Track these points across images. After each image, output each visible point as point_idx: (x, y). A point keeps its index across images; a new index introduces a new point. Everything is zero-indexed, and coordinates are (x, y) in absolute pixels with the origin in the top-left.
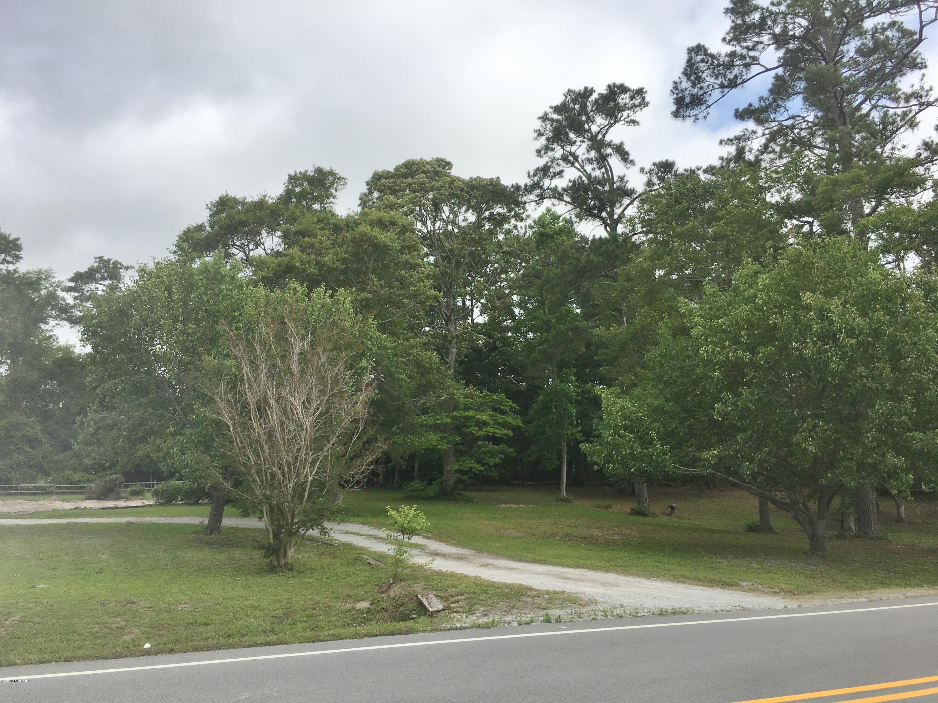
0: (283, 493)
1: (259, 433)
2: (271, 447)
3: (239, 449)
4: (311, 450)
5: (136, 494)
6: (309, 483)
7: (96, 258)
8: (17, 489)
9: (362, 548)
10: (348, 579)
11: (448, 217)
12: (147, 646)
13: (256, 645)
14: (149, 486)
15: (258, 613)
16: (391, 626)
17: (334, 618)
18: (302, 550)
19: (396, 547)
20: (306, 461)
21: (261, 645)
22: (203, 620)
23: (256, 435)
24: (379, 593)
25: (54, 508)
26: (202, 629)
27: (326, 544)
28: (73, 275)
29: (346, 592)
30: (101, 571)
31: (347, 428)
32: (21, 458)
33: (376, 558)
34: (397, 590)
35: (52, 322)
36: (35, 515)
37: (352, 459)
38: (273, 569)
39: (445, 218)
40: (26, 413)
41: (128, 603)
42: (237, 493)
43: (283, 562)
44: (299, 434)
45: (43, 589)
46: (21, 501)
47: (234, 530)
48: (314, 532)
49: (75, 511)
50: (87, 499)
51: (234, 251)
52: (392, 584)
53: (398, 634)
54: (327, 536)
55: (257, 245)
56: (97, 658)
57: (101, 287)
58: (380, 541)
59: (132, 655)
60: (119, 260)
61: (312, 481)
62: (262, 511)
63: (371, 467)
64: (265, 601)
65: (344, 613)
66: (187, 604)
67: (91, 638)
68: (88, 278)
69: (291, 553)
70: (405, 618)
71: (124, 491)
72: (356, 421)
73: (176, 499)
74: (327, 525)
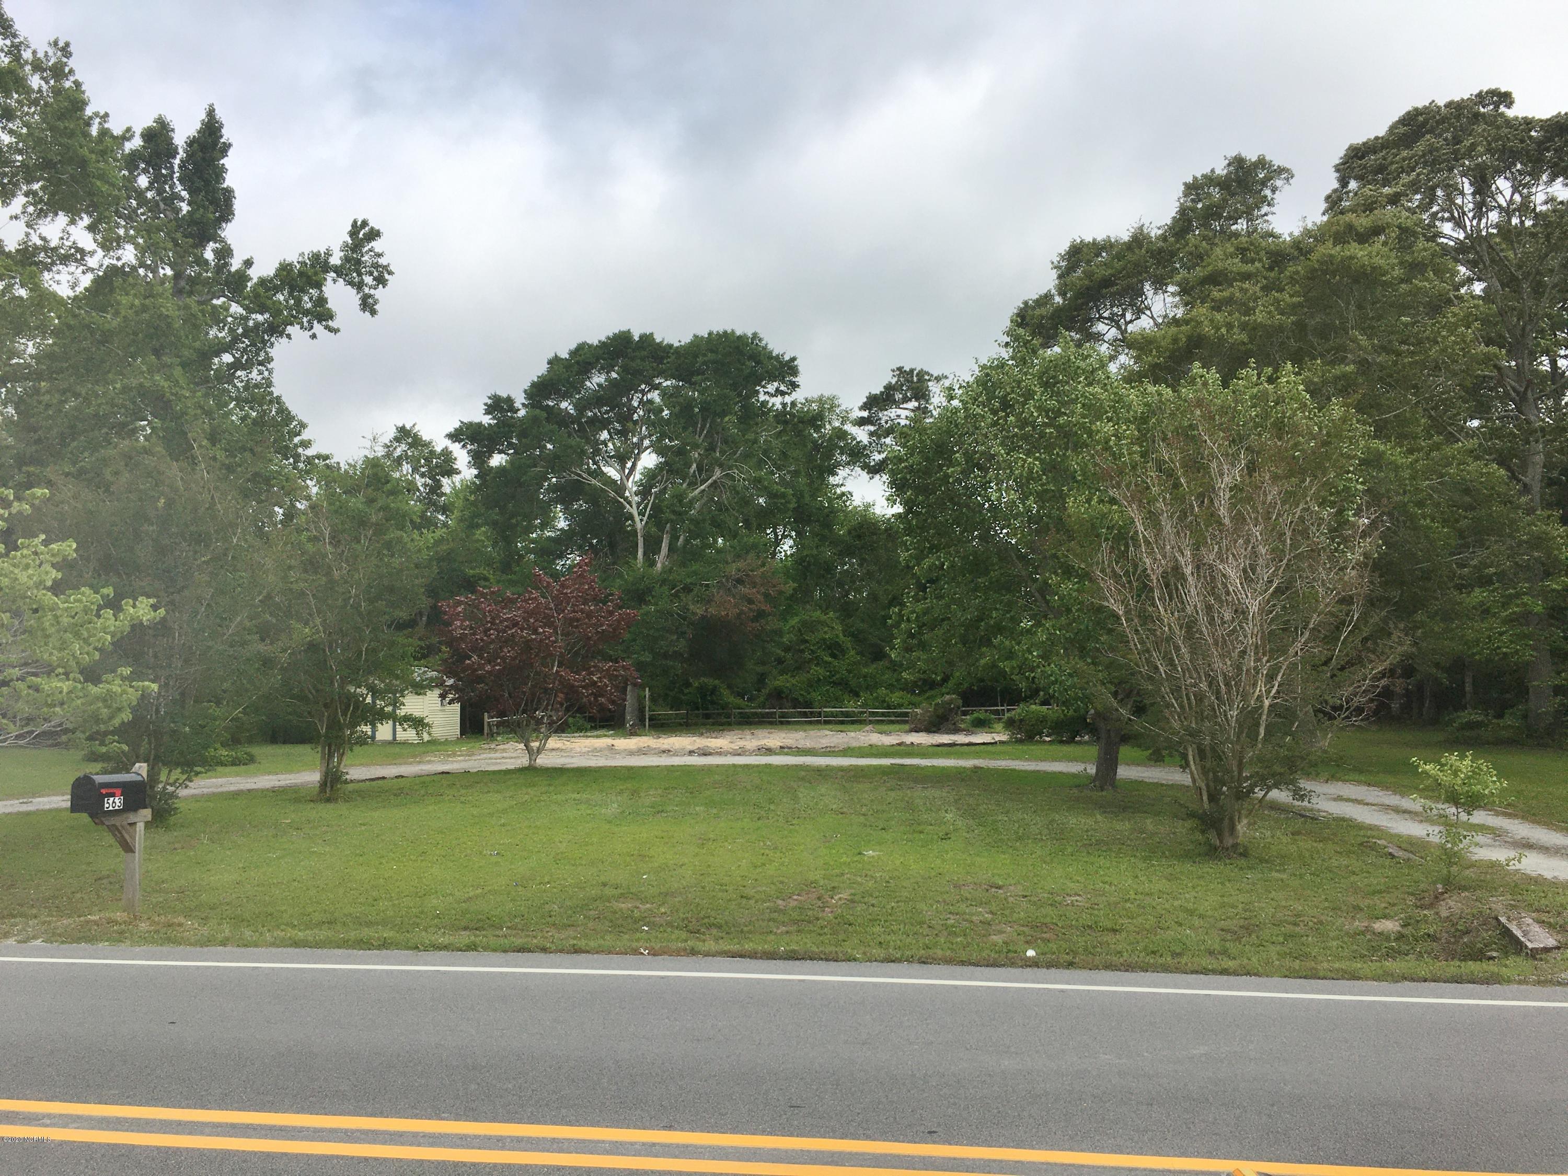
0: (1219, 725)
1: (1169, 625)
2: (1193, 651)
3: (1139, 654)
4: (1264, 654)
5: (981, 724)
6: (1266, 712)
7: (893, 371)
8: (819, 714)
9: (1371, 828)
10: (1353, 878)
11: (1511, 201)
12: (1031, 953)
13: (1205, 971)
14: (997, 712)
15: (1197, 922)
16: (1453, 968)
17: (1335, 943)
18: (1259, 823)
19: (1441, 828)
20: (1258, 673)
21: (1214, 972)
22: (1109, 925)
23: (1167, 629)
24: (1417, 907)
25: (870, 743)
26: (1109, 938)
27: (1302, 816)
28: (865, 400)
29: (1351, 900)
30: (946, 837)
31: (1331, 614)
32: (820, 671)
33: (1403, 846)
34: (1452, 905)
35: (842, 472)
36: (847, 752)
37: (1342, 669)
38: (1212, 852)
39: (1504, 204)
40: (821, 608)
41: (991, 887)
42: (1140, 725)
43: (1229, 841)
44: (1241, 627)
45: (873, 857)
46: (828, 732)
47: (1138, 784)
48: (1280, 795)
49: (898, 748)
50: (911, 731)
51: (1101, 327)
52: (1442, 893)
53: (1469, 982)
54: (1306, 803)
55: (1139, 312)
56: (962, 963)
57: (904, 413)
58: (1407, 816)
59: (1013, 964)
60: (926, 369)
61: (1270, 706)
62: (1184, 756)
63: (1384, 682)
64: (1206, 904)
65: (1352, 937)
66: (1079, 895)
67: (945, 933)
68: (884, 400)
69: (1242, 827)
70: (1479, 955)
71: (962, 720)
72: (1347, 601)
73: (1040, 734)
74: (1305, 784)
